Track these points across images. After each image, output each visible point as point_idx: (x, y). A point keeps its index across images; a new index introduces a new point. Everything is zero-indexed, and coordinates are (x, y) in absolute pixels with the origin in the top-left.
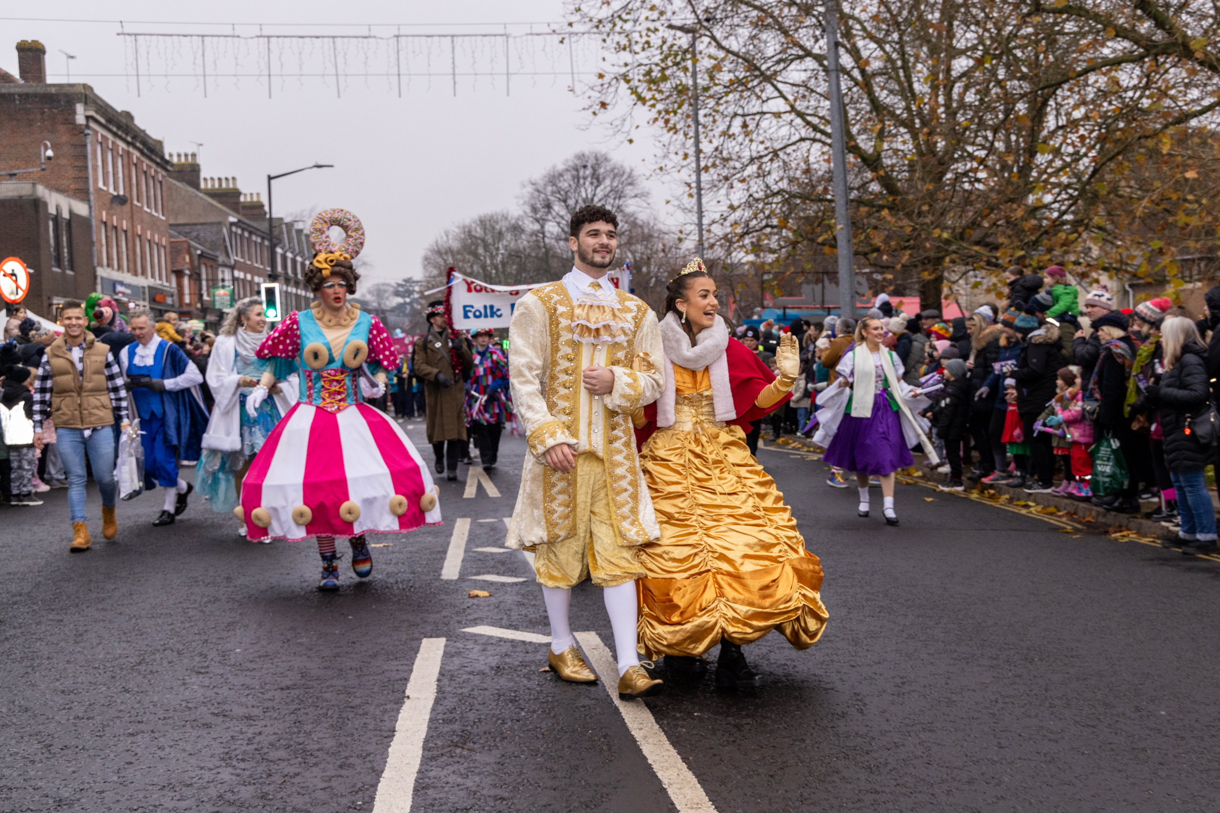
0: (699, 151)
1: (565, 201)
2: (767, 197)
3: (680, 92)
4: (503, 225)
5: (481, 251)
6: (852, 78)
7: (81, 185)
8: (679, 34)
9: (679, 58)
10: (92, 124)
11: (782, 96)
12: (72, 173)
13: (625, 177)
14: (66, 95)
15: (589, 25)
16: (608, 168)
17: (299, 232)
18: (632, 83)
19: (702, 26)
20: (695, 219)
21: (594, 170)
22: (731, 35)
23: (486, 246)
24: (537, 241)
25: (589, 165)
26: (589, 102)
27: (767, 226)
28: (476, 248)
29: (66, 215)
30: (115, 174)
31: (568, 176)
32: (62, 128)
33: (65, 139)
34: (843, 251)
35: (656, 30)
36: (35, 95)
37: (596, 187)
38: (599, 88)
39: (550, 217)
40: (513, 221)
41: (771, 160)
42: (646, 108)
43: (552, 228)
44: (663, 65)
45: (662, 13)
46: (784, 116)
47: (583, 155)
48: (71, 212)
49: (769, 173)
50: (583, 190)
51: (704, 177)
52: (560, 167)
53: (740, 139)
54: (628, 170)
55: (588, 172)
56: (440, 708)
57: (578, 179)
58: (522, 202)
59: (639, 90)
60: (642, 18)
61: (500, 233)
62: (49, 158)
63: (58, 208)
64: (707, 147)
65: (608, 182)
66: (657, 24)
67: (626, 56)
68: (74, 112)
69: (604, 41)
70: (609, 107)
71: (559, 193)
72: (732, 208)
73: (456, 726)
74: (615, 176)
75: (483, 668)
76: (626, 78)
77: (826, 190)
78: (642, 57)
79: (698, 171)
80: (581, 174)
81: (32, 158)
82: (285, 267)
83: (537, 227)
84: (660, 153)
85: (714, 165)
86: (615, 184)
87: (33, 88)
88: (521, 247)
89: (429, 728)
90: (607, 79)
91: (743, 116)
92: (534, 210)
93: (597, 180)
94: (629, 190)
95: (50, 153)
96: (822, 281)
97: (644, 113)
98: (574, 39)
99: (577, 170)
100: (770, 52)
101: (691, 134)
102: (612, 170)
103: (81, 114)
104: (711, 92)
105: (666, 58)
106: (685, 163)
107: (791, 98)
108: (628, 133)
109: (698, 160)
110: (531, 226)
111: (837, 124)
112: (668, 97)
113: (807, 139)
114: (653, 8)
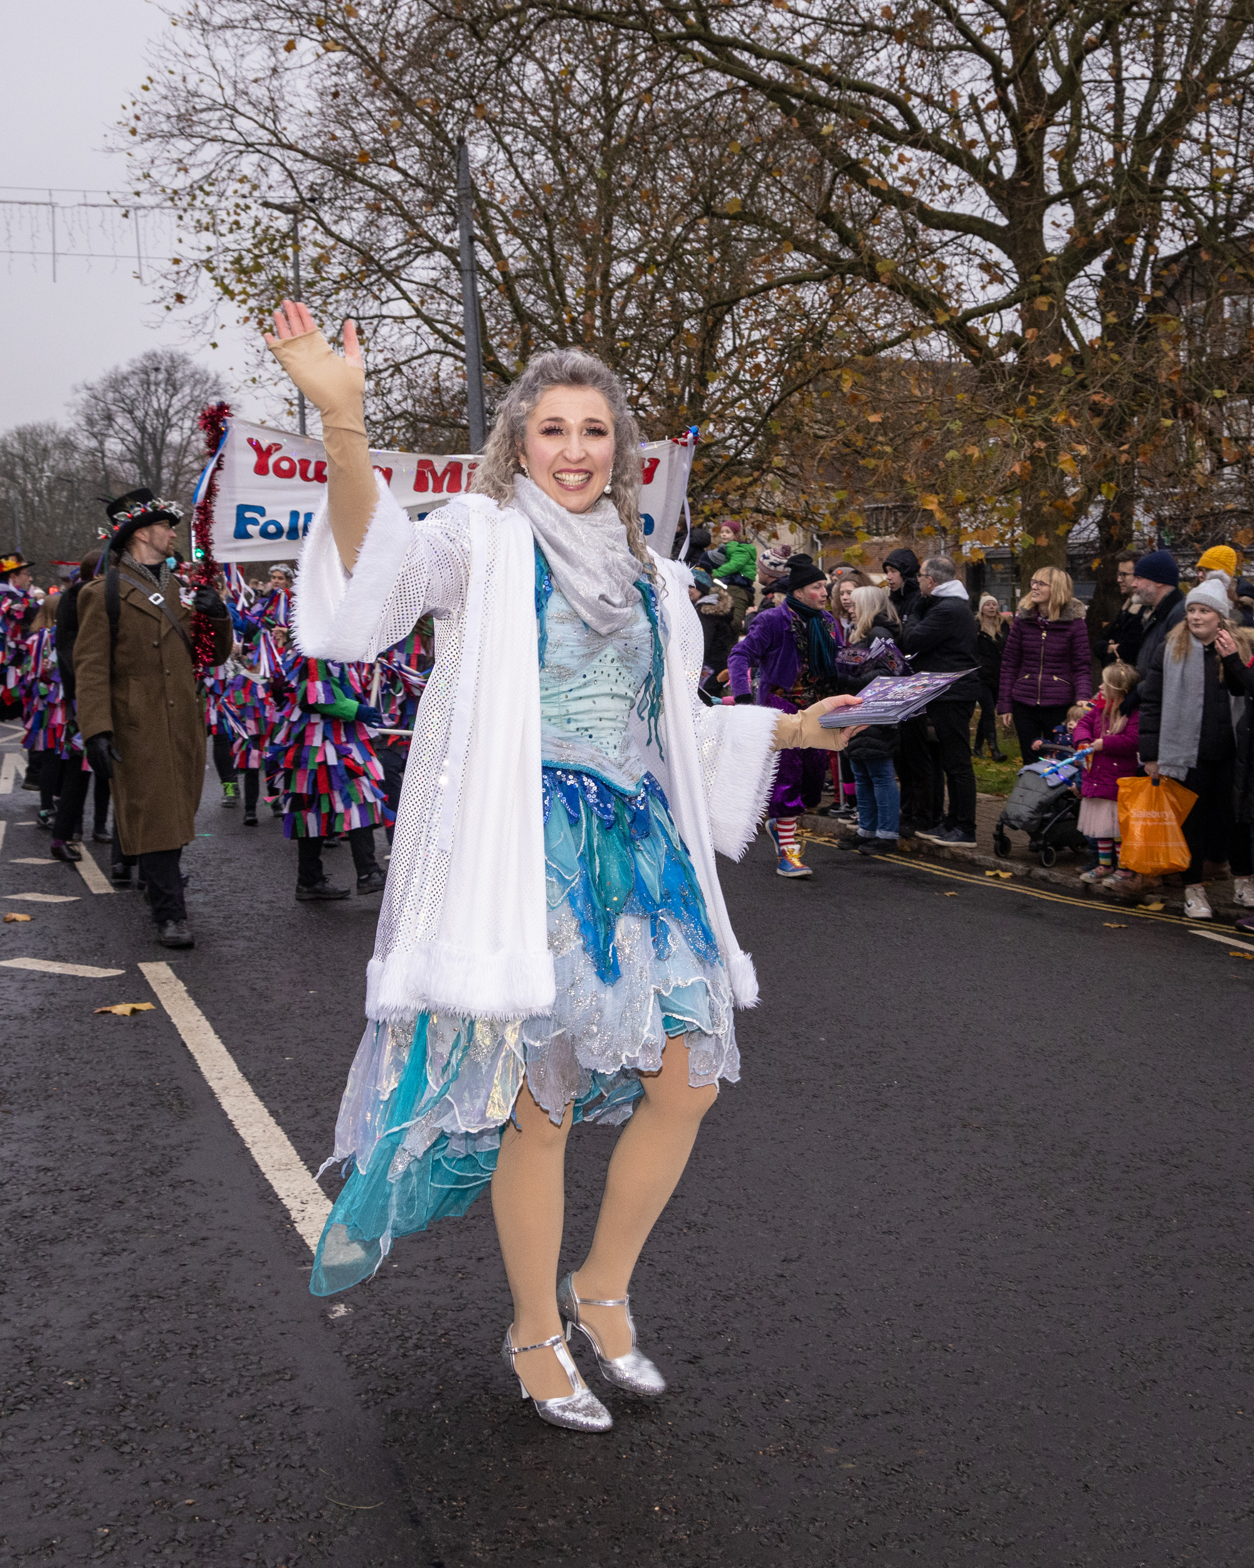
1: (131, 412)
2: (387, 419)
3: (278, 286)
4: (50, 440)
5: (19, 472)
6: (490, 279)
8: (276, 213)
9: (276, 245)
11: (405, 296)
13: (209, 384)
15: (162, 196)
16: (188, 372)
18: (216, 272)
19: (305, 205)
21: (169, 374)
22: (342, 218)
23: (26, 466)
24: (94, 461)
25: (162, 367)
26: (158, 294)
28: (13, 469)
31: (134, 381)
35: (248, 207)
37: (172, 396)
38: (174, 277)
39: (111, 432)
40: (62, 436)
41: (392, 375)
42: (235, 303)
43: (114, 445)
44: (256, 252)
45: (255, 187)
46: (409, 323)
47: (155, 355)
49: (390, 391)
50: (154, 399)
52: (125, 369)
54: (213, 376)
55: (161, 376)
57: (149, 384)
58: (73, 411)
59: (226, 281)
60: (229, 193)
61: (45, 450)
65: (187, 390)
66: (249, 201)
67: (208, 238)
69: (181, 218)
70: (187, 301)
71: (123, 401)
74: (197, 383)
76: (209, 266)
77: (459, 413)
78: (229, 240)
80: (152, 378)
83: (94, 443)
84: (253, 360)
86: (196, 393)
88: (73, 468)
90: (184, 266)
91: (358, 319)
92: (91, 422)
93: (173, 387)
97: (231, 310)
98: (141, 212)
99: (146, 373)
100: (390, 242)
102: (192, 376)
104: (317, 288)
105: (260, 243)
107: (416, 300)
108: (211, 334)
110: (86, 442)
111: (472, 336)
112: (262, 292)
113: (437, 352)
114: (243, 180)
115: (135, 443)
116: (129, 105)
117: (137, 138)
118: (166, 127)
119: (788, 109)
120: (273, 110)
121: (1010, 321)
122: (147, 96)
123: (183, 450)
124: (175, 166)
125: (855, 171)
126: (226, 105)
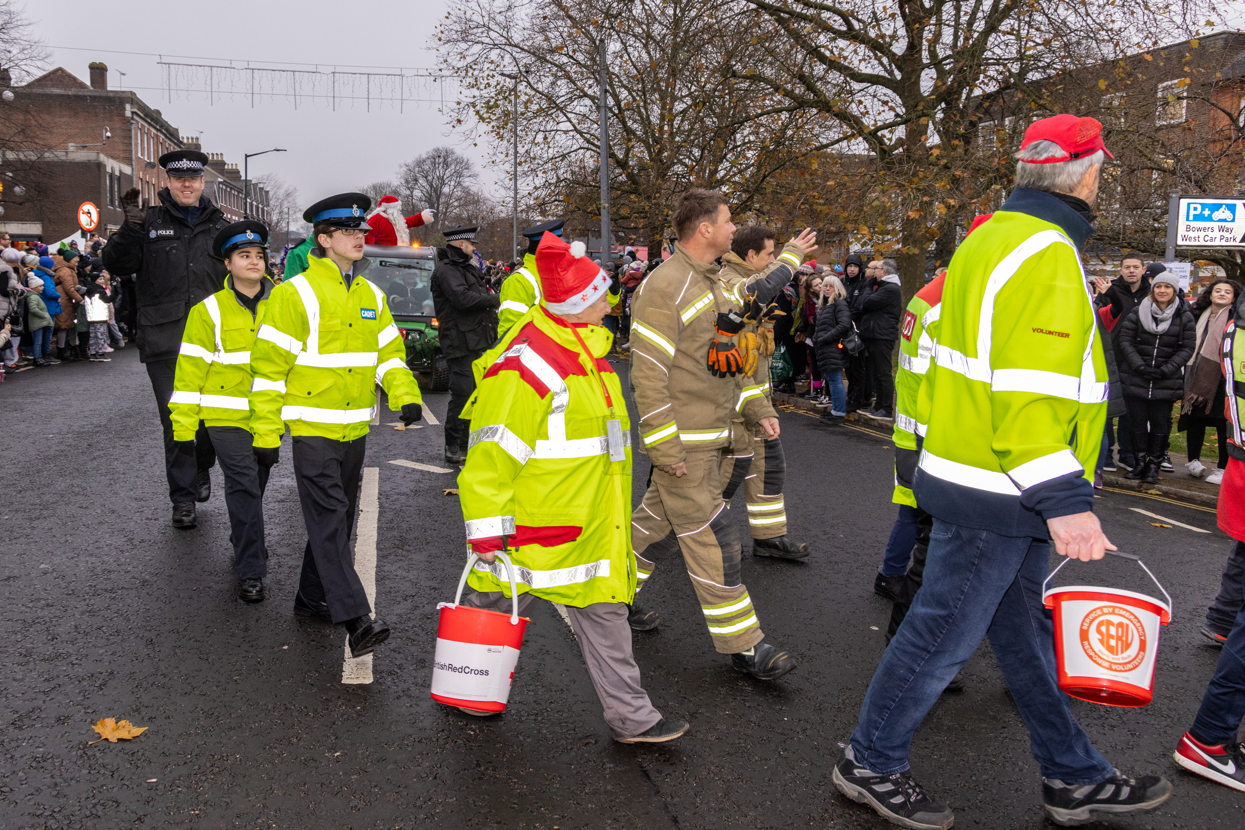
0: (516, 152)
1: (426, 177)
2: (557, 182)
3: (506, 115)
7: (127, 155)
8: (508, 80)
9: (507, 94)
10: (135, 117)
11: (569, 120)
12: (121, 147)
13: (463, 164)
14: (120, 98)
15: (452, 71)
16: (454, 158)
17: (262, 189)
18: (477, 108)
19: (522, 75)
20: (512, 194)
21: (445, 160)
22: (540, 81)
25: (442, 156)
27: (555, 200)
29: (117, 173)
30: (149, 149)
31: (428, 162)
32: (116, 119)
33: (118, 125)
34: (605, 218)
35: (493, 76)
36: (100, 97)
37: (446, 170)
38: (457, 111)
39: (417, 187)
41: (562, 160)
42: (485, 124)
43: (417, 193)
44: (497, 98)
45: (498, 66)
46: (570, 133)
47: (438, 150)
48: (120, 172)
49: (559, 168)
50: (437, 171)
51: (519, 169)
52: (424, 156)
53: (542, 146)
54: (465, 160)
55: (441, 160)
56: (384, 519)
57: (435, 164)
58: (399, 176)
59: (481, 113)
60: (485, 69)
62: (108, 137)
63: (112, 169)
64: (521, 150)
65: (453, 167)
66: (494, 73)
67: (475, 92)
68: (125, 109)
69: (461, 81)
70: (463, 123)
71: (422, 172)
72: (536, 188)
73: (395, 533)
74: (457, 163)
75: (406, 490)
76: (474, 105)
78: (484, 93)
79: (517, 164)
80: (437, 161)
81: (97, 137)
82: (252, 211)
83: (408, 192)
84: (491, 152)
85: (525, 161)
86: (458, 168)
87: (99, 92)
89: (379, 534)
90: (462, 105)
91: (544, 131)
92: (407, 182)
93: (446, 165)
94: (465, 172)
95: (109, 134)
96: (587, 235)
97: (484, 127)
98: (443, 79)
99: (434, 159)
100: (563, 92)
101: (512, 140)
102: (456, 159)
103: (128, 110)
104: (525, 116)
105: (499, 94)
106: (506, 159)
107: (575, 122)
108: (474, 139)
109: (516, 158)
110: (405, 192)
111: (604, 140)
112: (499, 118)
113: (584, 148)
114: (492, 62)
115: (427, 192)
116: (438, 26)
117: (442, 42)
118: (455, 36)
119: (780, 21)
120: (507, 28)
121: (901, 132)
122: (449, 22)
123: (450, 196)
124: (459, 56)
125: (815, 53)
126: (484, 25)
